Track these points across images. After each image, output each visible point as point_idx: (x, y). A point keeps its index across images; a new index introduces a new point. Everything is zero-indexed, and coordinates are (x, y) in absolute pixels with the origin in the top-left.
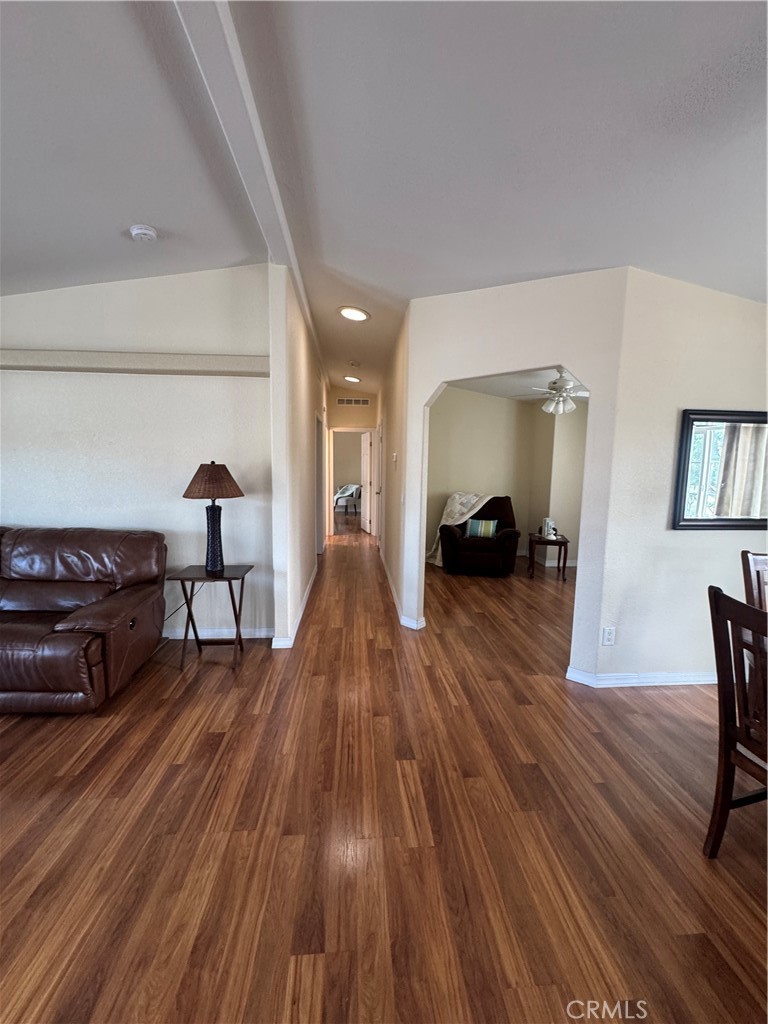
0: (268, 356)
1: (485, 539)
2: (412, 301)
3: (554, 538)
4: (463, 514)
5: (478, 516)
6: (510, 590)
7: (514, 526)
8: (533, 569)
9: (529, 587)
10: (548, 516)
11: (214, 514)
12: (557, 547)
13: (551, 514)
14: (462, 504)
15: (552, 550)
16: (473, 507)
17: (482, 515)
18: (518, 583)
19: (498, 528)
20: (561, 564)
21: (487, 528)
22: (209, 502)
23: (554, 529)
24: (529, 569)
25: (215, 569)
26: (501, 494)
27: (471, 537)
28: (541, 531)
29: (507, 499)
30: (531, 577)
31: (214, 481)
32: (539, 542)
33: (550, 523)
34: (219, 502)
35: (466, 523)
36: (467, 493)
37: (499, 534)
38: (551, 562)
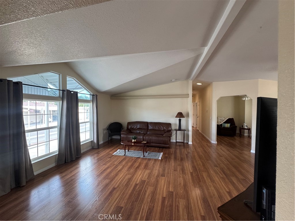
0: (189, 95)
1: (227, 128)
2: (213, 83)
3: (247, 128)
4: (221, 122)
5: (225, 122)
6: (235, 139)
7: (235, 125)
8: (241, 135)
9: (240, 139)
10: (244, 123)
11: (180, 120)
12: (248, 130)
13: (245, 122)
14: (220, 120)
15: (246, 131)
16: (223, 120)
17: (226, 122)
18: (237, 138)
19: (231, 125)
20: (249, 135)
21: (228, 125)
22: (179, 118)
23: (246, 126)
24: (240, 135)
25: (180, 129)
26: (231, 118)
27: (223, 127)
28: (243, 126)
29: (233, 119)
30: (241, 137)
31: (180, 115)
32: (242, 129)
33: (245, 124)
34: (181, 118)
35: (222, 124)
36: (221, 117)
37: (231, 127)
38: (246, 134)
